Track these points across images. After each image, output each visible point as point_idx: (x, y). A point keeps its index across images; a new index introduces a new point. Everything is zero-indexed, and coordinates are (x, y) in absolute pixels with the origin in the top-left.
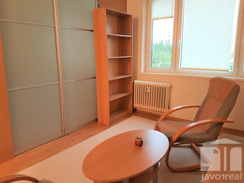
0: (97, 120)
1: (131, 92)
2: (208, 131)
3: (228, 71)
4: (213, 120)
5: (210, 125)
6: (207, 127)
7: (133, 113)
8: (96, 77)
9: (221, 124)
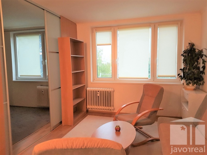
0: (61, 122)
1: (85, 97)
2: (149, 117)
3: (148, 79)
4: (150, 110)
5: (149, 113)
6: (148, 115)
7: (87, 113)
8: (60, 88)
9: (156, 112)
